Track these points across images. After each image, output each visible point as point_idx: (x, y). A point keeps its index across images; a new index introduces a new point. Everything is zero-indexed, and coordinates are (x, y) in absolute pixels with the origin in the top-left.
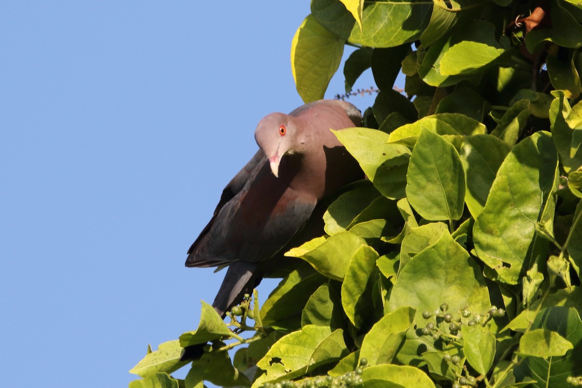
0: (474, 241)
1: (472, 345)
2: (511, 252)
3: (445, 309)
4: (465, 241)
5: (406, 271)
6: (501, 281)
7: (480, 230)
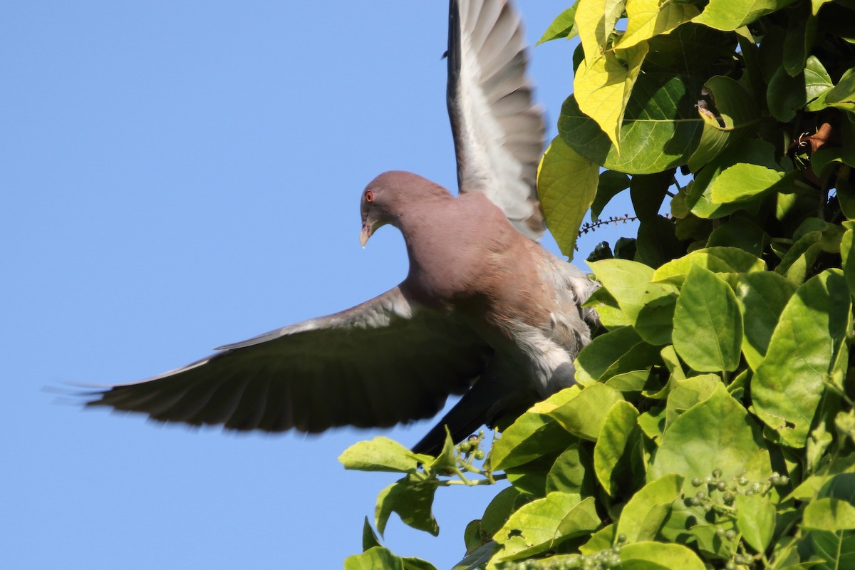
0: (752, 396)
1: (748, 518)
2: (795, 410)
3: (718, 476)
4: (742, 396)
5: (673, 431)
6: (784, 443)
7: (760, 384)
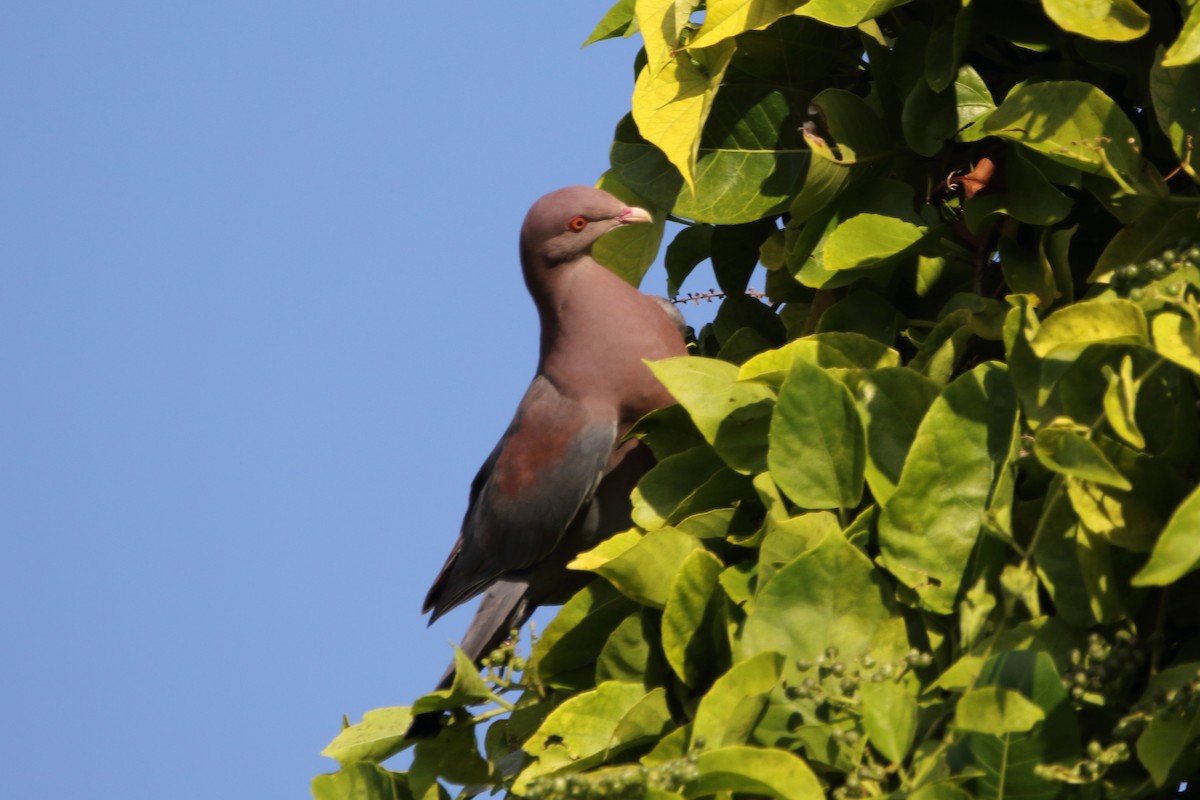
0: (880, 542)
1: (877, 715)
2: (941, 561)
3: (832, 655)
4: (866, 542)
5: (769, 593)
6: (926, 608)
7: (890, 526)
